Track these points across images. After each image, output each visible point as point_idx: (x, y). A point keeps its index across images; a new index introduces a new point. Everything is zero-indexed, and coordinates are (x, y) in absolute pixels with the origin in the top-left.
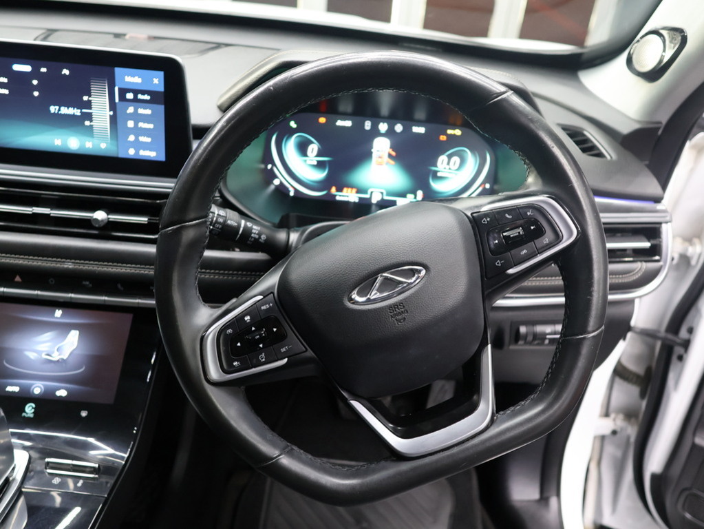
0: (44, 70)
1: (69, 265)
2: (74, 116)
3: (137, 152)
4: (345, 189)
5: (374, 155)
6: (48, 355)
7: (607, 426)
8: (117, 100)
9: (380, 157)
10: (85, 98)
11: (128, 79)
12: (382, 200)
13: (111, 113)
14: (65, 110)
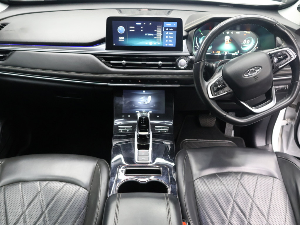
0: (144, 24)
1: (153, 77)
2: (152, 36)
3: (168, 45)
4: (217, 52)
5: (225, 41)
6: (144, 102)
7: (284, 123)
8: (164, 31)
9: (227, 42)
10: (155, 31)
11: (167, 25)
12: (228, 54)
13: (162, 34)
14: (149, 35)
